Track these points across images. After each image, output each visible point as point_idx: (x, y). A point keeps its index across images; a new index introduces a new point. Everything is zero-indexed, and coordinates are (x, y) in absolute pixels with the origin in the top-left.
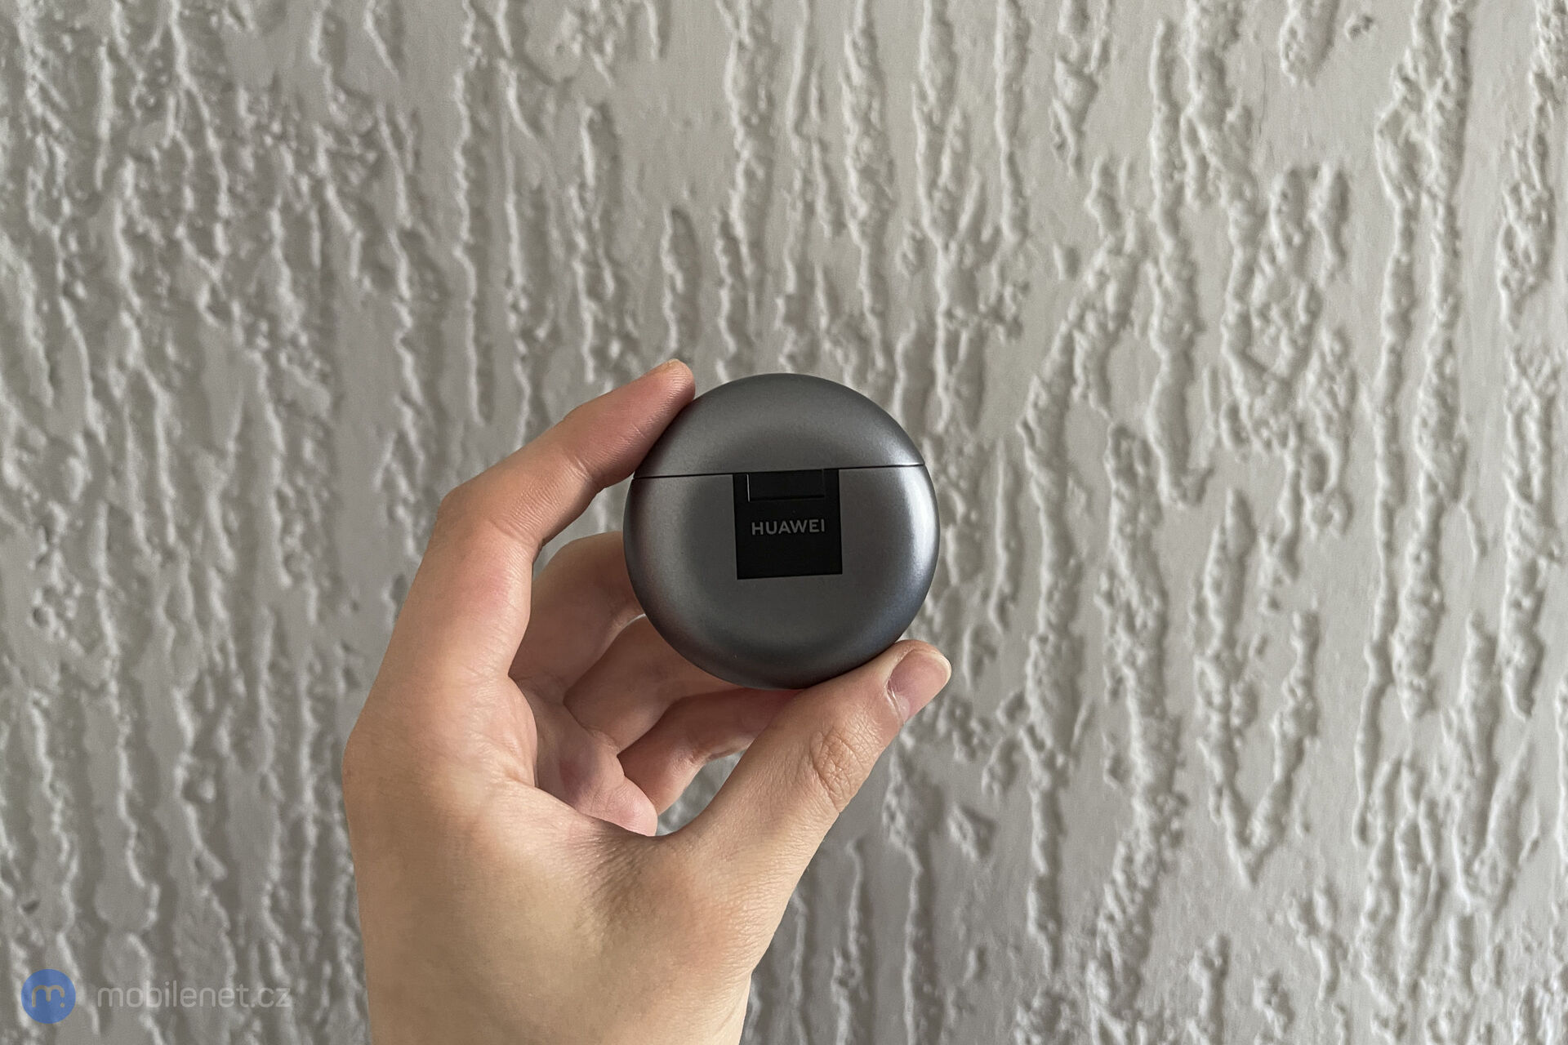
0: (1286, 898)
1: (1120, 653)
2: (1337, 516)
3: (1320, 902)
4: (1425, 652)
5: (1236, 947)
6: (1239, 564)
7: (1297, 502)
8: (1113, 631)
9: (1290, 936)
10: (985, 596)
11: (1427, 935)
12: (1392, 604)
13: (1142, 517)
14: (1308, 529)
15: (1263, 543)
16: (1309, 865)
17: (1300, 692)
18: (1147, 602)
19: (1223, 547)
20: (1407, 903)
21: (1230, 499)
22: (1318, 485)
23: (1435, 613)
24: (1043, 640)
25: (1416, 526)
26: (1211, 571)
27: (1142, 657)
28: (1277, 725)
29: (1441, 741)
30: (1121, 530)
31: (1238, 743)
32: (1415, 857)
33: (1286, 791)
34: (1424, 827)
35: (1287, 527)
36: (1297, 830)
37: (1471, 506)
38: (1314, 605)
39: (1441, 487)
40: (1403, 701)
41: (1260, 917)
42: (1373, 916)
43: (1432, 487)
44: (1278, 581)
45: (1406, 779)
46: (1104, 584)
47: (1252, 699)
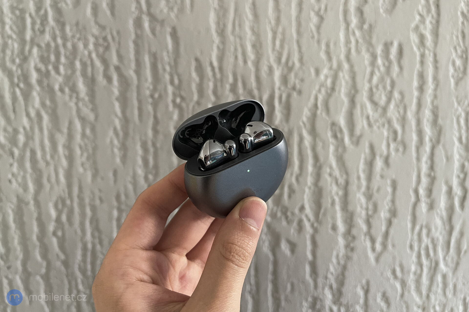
0: (387, 268)
1: (333, 192)
2: (401, 149)
3: (398, 269)
4: (430, 191)
5: (372, 283)
6: (370, 164)
7: (388, 145)
8: (331, 185)
9: (388, 279)
10: (292, 174)
11: (432, 279)
12: (419, 177)
13: (340, 150)
14: (392, 153)
15: (378, 158)
16: (394, 258)
17: (390, 204)
18: (342, 176)
19: (365, 159)
20: (425, 270)
21: (367, 145)
22: (395, 139)
23: (433, 180)
24: (310, 188)
25: (426, 152)
26: (362, 166)
27: (341, 193)
28: (383, 214)
29: (435, 219)
30: (334, 154)
31: (371, 220)
32: (428, 255)
33: (386, 235)
34: (430, 246)
35: (385, 152)
36: (390, 247)
37: (443, 146)
38: (394, 177)
39: (434, 140)
40: (423, 207)
41: (379, 274)
42: (415, 273)
43: (431, 140)
44: (382, 169)
45: (424, 231)
46: (328, 170)
47: (375, 206)
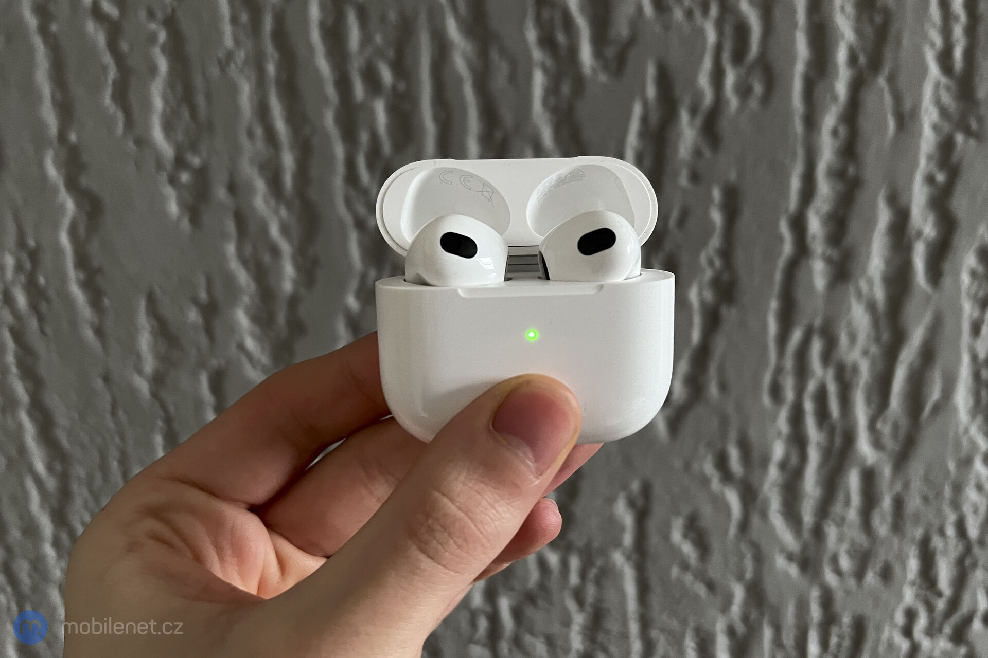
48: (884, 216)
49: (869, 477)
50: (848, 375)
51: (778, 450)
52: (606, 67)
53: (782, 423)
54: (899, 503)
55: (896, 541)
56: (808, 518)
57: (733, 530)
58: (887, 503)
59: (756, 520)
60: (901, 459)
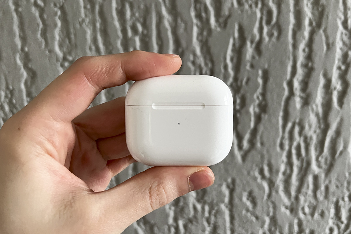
0: (254, 166)
2: (276, 34)
3: (266, 169)
4: (305, 84)
5: (238, 181)
6: (239, 52)
7: (261, 29)
9: (255, 179)
11: (302, 180)
12: (294, 67)
13: (205, 33)
14: (265, 39)
15: (248, 44)
16: (262, 157)
17: (260, 98)
18: (206, 64)
19: (234, 45)
20: (296, 170)
21: (236, 27)
22: (269, 22)
23: (309, 71)
25: (304, 38)
26: (229, 53)
28: (252, 109)
29: (309, 115)
30: (197, 38)
31: (238, 115)
32: (299, 154)
33: (254, 132)
34: (303, 145)
35: (257, 37)
36: (259, 145)
37: (325, 31)
38: (266, 66)
39: (314, 24)
40: (297, 102)
41: (245, 172)
43: (311, 24)
44: (253, 57)
45: (297, 129)
47: (244, 100)
48: (322, 81)
49: (316, 178)
50: (308, 141)
51: (282, 168)
52: (220, 26)
53: (284, 158)
54: (327, 188)
55: (326, 202)
56: (293, 193)
57: (265, 197)
58: (323, 188)
59: (274, 193)
60: (328, 172)
